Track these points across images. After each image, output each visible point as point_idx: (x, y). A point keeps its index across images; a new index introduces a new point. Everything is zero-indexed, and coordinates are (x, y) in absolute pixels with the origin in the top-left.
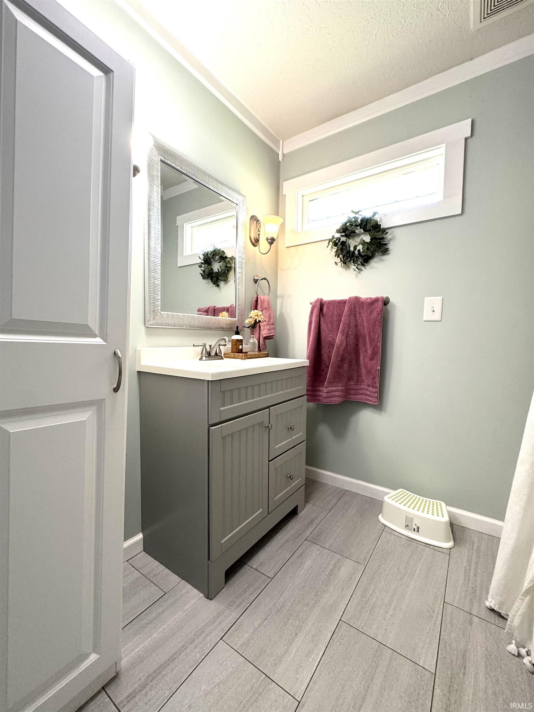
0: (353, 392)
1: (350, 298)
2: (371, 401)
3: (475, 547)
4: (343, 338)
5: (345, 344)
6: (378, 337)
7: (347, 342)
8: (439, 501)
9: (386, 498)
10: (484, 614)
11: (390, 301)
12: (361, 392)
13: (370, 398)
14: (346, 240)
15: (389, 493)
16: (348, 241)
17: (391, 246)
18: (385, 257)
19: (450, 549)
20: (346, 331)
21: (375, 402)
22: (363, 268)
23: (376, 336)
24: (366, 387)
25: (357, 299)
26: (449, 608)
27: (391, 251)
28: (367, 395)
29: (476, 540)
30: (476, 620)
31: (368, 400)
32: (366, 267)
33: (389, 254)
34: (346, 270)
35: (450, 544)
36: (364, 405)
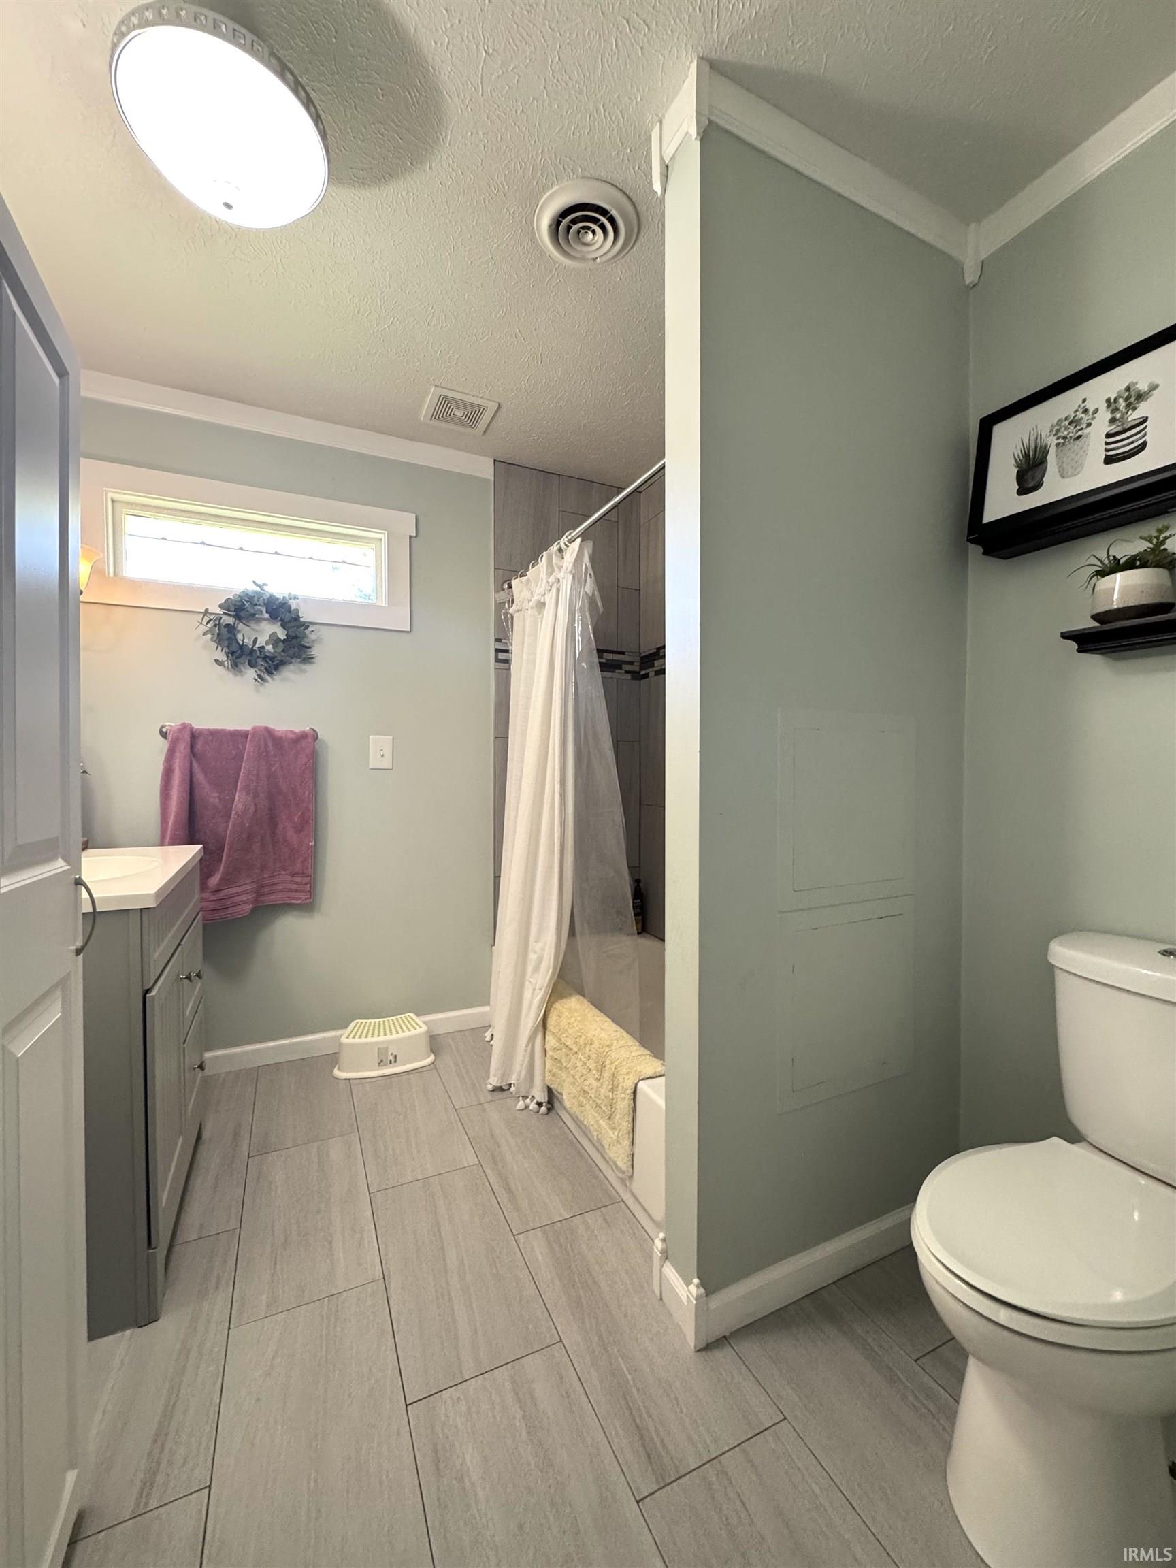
0: (266, 890)
1: (254, 729)
2: (298, 899)
3: (454, 1048)
4: (249, 799)
5: (252, 809)
6: (309, 794)
7: (255, 805)
8: (407, 1015)
9: (344, 1040)
10: (489, 1097)
11: (319, 737)
12: (280, 887)
13: (297, 895)
14: (234, 624)
15: (344, 1034)
16: (238, 624)
17: (314, 652)
18: (306, 667)
19: (433, 1063)
20: (252, 786)
21: (306, 899)
22: (267, 677)
23: (307, 793)
24: (288, 878)
25: (269, 731)
26: (462, 1112)
27: (317, 658)
28: (291, 891)
29: (452, 1043)
30: (486, 1105)
31: (294, 899)
32: (275, 677)
33: (314, 663)
34: (236, 675)
35: (432, 1058)
36: (286, 907)
